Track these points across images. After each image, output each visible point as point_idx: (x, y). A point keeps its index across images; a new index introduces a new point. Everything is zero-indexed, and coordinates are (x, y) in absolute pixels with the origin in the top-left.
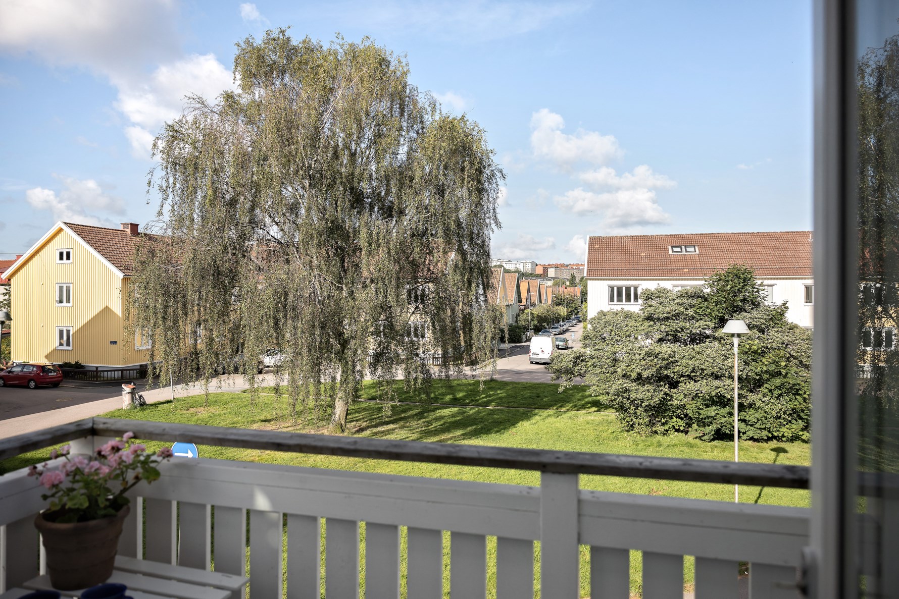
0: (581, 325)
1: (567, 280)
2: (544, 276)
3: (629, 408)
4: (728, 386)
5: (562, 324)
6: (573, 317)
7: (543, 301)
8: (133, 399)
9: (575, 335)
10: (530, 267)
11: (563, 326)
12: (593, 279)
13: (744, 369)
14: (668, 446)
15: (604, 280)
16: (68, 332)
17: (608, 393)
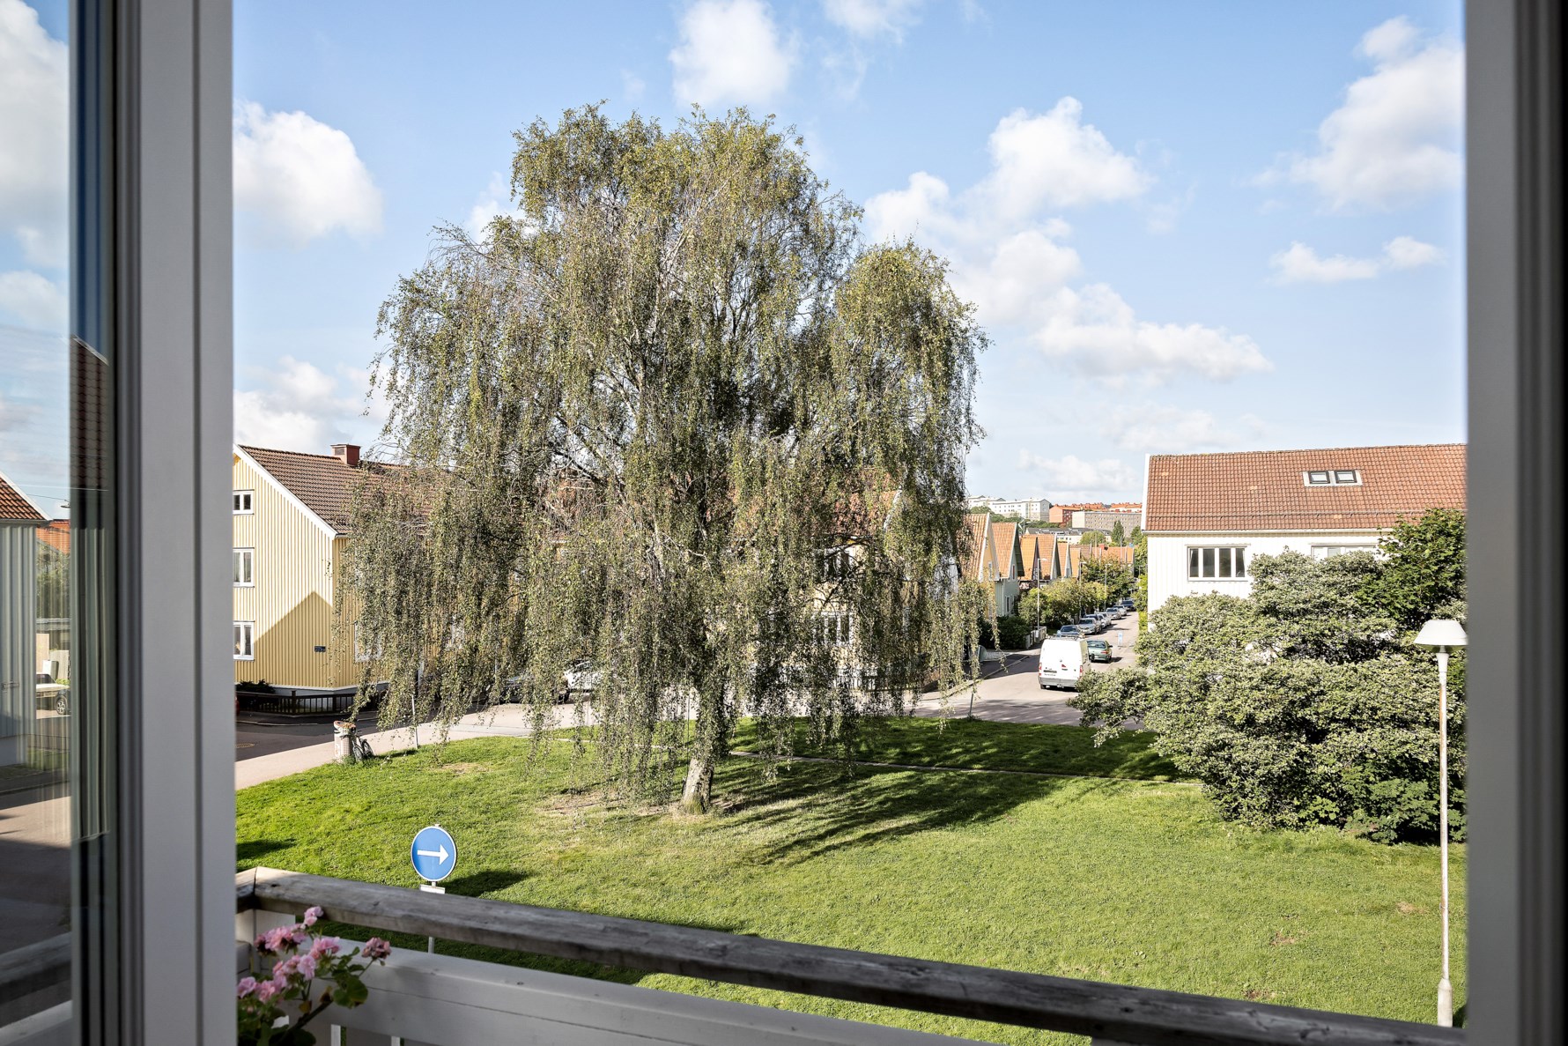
0: (1135, 616)
1: (1108, 532)
2: (1065, 525)
3: (1230, 777)
4: (1425, 740)
5: (1100, 614)
6: (1120, 601)
7: (1064, 573)
8: (351, 746)
9: (1125, 635)
10: (1039, 511)
11: (1101, 617)
12: (1158, 535)
13: (1456, 708)
14: (1307, 850)
15: (1179, 535)
16: (248, 630)
17: (1189, 751)
